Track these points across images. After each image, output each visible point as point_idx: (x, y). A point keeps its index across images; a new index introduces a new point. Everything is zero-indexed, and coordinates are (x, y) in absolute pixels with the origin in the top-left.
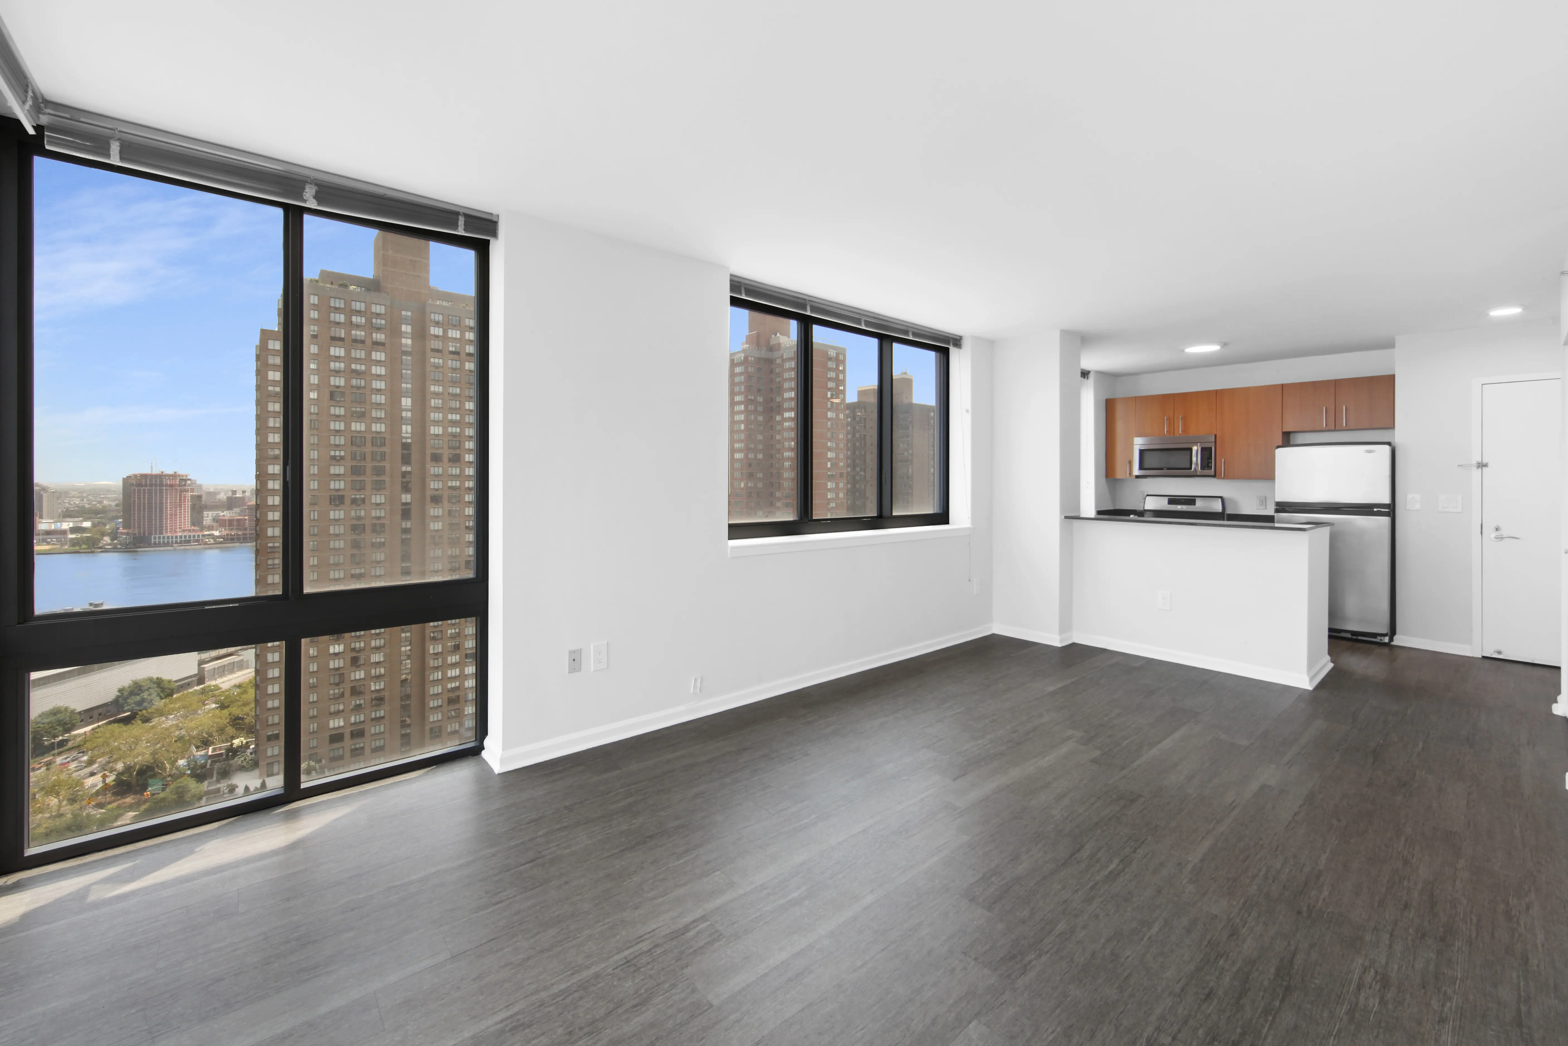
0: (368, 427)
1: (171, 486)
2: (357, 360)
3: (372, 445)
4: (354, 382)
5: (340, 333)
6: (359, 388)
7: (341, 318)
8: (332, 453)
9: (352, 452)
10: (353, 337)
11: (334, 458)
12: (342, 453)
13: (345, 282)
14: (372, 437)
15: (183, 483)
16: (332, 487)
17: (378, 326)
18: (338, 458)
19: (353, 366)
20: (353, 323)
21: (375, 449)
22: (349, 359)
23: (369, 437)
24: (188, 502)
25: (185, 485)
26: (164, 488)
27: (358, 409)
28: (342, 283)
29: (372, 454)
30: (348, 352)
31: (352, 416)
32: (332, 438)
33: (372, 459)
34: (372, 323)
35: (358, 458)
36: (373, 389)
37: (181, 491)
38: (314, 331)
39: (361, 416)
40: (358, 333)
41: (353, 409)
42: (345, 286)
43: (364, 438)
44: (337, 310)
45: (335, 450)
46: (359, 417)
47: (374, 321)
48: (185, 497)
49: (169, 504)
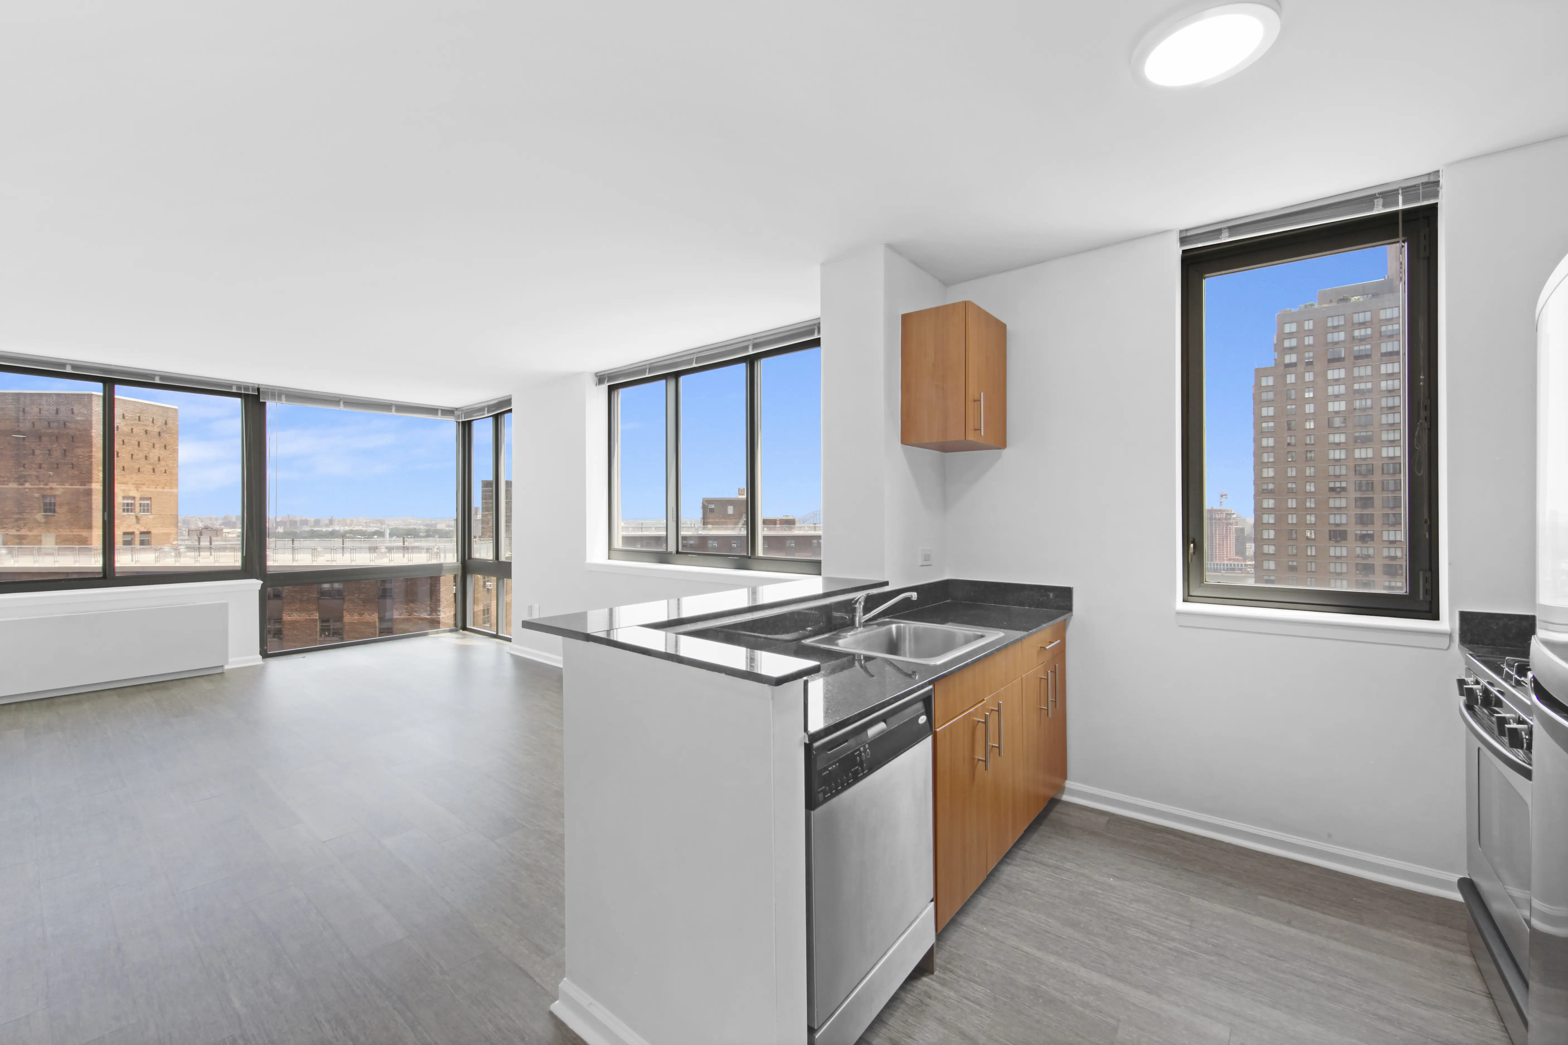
0: (1378, 453)
1: (1219, 519)
2: (1360, 379)
3: (1383, 473)
4: (1357, 404)
5: (1340, 352)
6: (1365, 409)
7: (1341, 336)
8: (1332, 485)
9: (1355, 483)
10: (1357, 354)
11: (1332, 489)
12: (1344, 484)
13: (1345, 295)
14: (1383, 464)
15: (1229, 517)
16: (1332, 521)
17: (1389, 333)
18: (1338, 490)
19: (1356, 387)
20: (1355, 338)
21: (1386, 477)
22: (1351, 379)
23: (1378, 464)
24: (1233, 534)
25: (1230, 519)
26: (1214, 521)
27: (1363, 434)
28: (1342, 298)
29: (1383, 483)
30: (1349, 372)
31: (1356, 442)
32: (1331, 468)
33: (1383, 490)
34: (1381, 332)
35: (1364, 488)
36: (1382, 408)
37: (1228, 524)
38: (1309, 358)
39: (1365, 441)
40: (1362, 347)
41: (1357, 434)
42: (1345, 300)
43: (1371, 466)
44: (1336, 328)
45: (1335, 482)
46: (1363, 443)
47: (1383, 329)
48: (1230, 529)
49: (1217, 535)
